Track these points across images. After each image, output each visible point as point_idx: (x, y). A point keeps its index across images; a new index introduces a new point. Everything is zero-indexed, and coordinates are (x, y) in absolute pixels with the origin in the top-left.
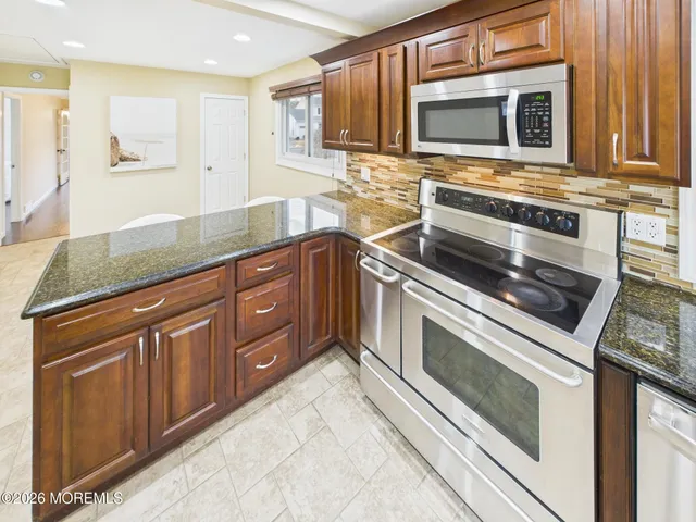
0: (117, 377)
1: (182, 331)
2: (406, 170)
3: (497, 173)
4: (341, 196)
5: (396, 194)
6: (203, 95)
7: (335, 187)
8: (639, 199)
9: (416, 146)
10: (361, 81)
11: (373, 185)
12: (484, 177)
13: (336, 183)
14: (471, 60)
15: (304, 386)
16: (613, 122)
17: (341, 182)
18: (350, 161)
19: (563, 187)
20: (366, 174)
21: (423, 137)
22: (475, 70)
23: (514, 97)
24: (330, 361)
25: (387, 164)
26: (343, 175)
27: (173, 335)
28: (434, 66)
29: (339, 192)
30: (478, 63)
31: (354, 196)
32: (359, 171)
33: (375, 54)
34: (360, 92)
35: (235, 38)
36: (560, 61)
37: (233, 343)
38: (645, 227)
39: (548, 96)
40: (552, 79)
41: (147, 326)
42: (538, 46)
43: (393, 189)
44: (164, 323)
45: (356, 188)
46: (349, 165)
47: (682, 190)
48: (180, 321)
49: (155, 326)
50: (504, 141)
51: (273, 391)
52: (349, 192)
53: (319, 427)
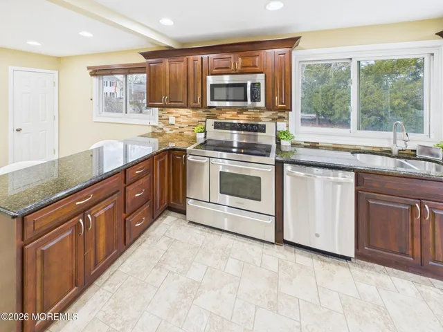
0: (68, 244)
1: (100, 212)
2: (197, 116)
3: (238, 113)
4: (154, 135)
5: (191, 129)
6: (11, 68)
7: (150, 130)
8: (280, 117)
9: (209, 103)
10: (176, 71)
11: (177, 126)
12: (233, 116)
13: (151, 128)
14: (233, 68)
15: (156, 231)
16: (276, 93)
17: (155, 127)
18: (161, 114)
19: (260, 116)
20: (172, 120)
21: (212, 99)
22: (234, 72)
23: (249, 84)
24: (165, 217)
25: (186, 113)
26: (156, 122)
27: (96, 215)
28: (216, 68)
29: (153, 132)
30: (235, 70)
31: (164, 133)
32: (168, 119)
33: (185, 58)
34: (176, 77)
35: (80, 33)
36: (262, 73)
37: (124, 215)
38: (282, 126)
39: (259, 84)
40: (260, 78)
41: (83, 211)
42: (256, 66)
43: (189, 126)
44: (92, 209)
45: (165, 129)
46: (159, 117)
47: (290, 112)
48: (99, 207)
49: (87, 212)
50: (246, 100)
51: (139, 240)
52: (161, 131)
53: (171, 242)
